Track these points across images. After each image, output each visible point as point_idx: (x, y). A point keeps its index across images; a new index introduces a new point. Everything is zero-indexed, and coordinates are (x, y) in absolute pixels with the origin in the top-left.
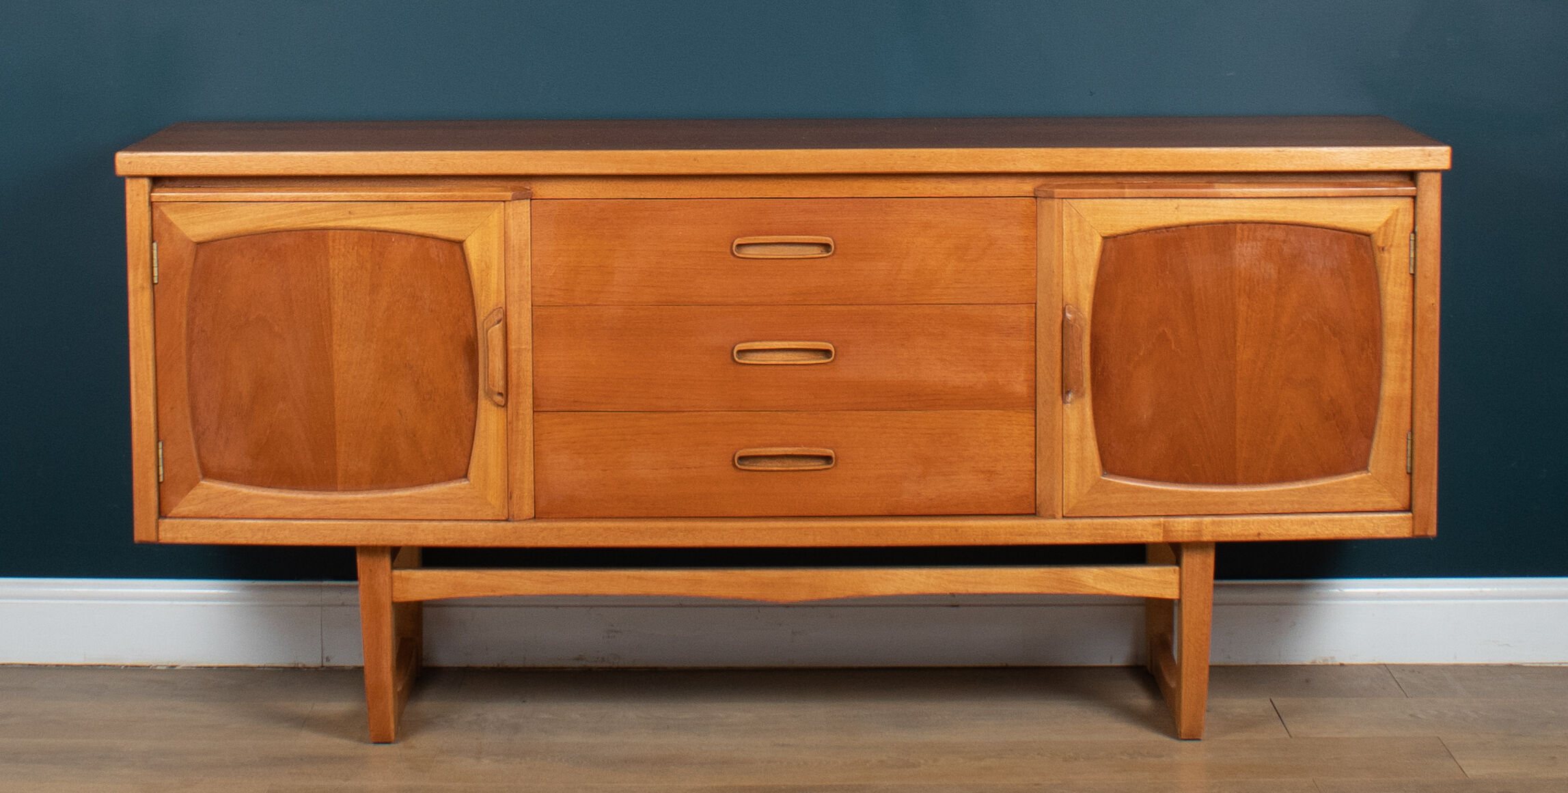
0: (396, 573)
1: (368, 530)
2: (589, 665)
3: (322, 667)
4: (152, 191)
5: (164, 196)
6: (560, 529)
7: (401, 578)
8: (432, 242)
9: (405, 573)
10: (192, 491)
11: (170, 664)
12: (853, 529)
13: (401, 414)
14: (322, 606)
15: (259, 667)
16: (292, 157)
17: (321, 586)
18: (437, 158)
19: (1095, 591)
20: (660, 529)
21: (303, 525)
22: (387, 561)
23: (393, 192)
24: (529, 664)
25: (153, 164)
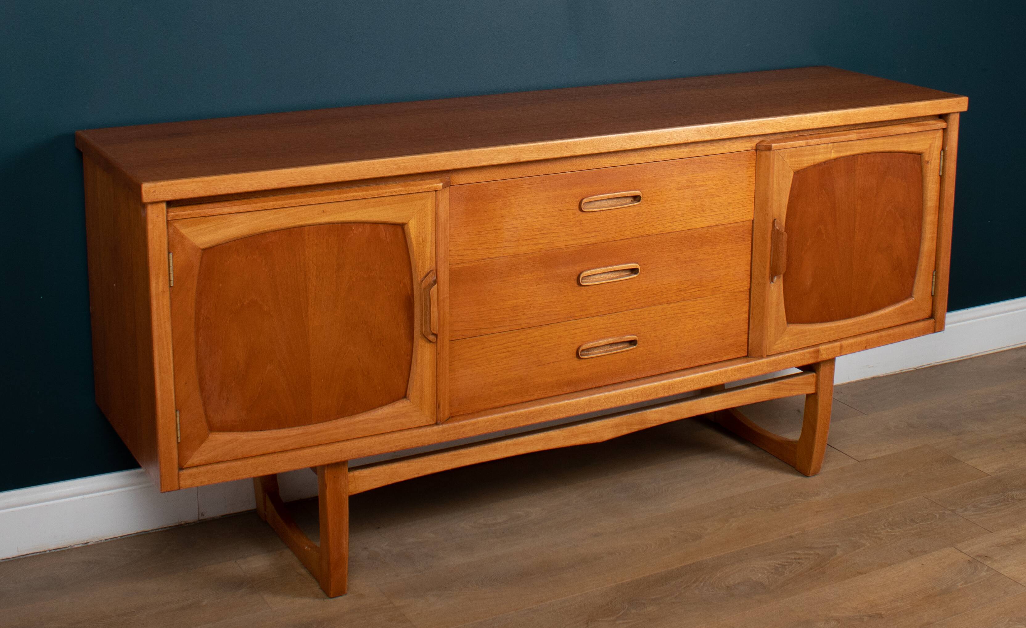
0: (351, 474)
3: (199, 520)
4: (168, 212)
5: (176, 215)
7: (353, 477)
8: (381, 227)
9: (356, 473)
10: (203, 445)
11: (85, 542)
13: (359, 359)
15: (152, 530)
22: (346, 469)
25: (170, 191)
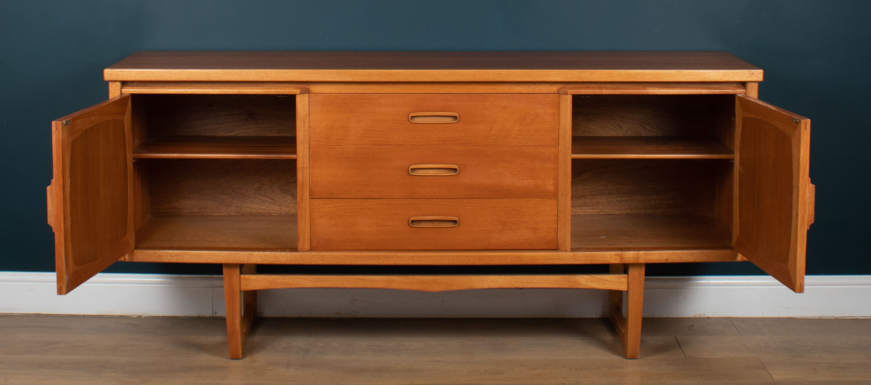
0: (242, 276)
1: (228, 256)
2: (343, 316)
3: (213, 317)
4: (122, 88)
5: (128, 91)
6: (323, 256)
7: (244, 279)
9: (247, 276)
11: (139, 315)
12: (467, 256)
14: (212, 287)
15: (182, 317)
16: (191, 72)
17: (212, 278)
18: (263, 73)
19: (586, 287)
20: (372, 256)
21: (196, 253)
22: (238, 271)
23: (241, 89)
24: (313, 316)
25: (122, 75)
